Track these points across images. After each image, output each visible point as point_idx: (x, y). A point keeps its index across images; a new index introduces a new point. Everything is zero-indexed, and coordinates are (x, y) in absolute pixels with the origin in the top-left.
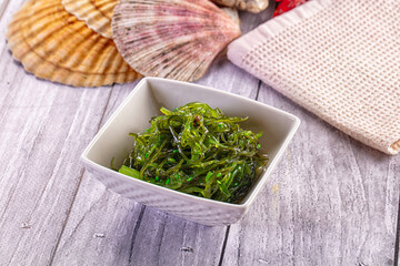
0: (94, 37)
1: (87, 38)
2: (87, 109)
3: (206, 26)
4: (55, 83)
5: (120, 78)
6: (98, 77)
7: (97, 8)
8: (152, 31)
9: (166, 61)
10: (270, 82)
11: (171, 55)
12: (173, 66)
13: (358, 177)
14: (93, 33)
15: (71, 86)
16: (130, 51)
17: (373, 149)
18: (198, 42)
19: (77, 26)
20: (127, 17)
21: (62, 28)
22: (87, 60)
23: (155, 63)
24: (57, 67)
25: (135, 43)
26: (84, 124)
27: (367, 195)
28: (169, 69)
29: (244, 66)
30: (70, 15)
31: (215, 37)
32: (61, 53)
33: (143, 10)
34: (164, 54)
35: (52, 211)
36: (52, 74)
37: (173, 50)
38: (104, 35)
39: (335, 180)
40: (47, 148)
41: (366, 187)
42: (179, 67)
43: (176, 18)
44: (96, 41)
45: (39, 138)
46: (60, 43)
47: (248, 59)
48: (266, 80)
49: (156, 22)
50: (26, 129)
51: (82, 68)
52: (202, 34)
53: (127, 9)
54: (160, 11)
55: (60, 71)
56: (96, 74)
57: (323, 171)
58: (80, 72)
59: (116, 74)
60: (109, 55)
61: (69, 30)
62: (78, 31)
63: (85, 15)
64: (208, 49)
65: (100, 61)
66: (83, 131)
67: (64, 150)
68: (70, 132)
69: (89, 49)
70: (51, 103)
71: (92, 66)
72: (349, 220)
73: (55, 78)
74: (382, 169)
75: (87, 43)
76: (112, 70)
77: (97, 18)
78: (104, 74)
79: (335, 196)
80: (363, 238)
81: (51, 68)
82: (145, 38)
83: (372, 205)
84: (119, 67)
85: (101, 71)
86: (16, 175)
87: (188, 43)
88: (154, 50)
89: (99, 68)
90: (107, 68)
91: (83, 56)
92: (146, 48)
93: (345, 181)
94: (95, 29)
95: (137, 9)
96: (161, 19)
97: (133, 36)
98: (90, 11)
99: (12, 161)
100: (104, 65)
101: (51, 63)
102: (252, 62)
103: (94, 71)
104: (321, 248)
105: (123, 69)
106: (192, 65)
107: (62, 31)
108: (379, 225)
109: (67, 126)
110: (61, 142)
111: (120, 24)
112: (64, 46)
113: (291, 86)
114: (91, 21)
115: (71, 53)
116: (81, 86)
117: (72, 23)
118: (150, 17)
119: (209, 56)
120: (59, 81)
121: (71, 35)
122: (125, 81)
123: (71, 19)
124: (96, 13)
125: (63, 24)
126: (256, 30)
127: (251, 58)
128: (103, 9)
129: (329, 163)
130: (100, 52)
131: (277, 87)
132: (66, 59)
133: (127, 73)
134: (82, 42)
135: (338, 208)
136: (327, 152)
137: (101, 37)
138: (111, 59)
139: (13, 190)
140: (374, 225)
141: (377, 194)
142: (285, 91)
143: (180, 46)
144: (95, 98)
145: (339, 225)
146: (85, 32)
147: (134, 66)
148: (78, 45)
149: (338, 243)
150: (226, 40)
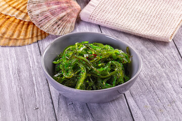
0: (22, 22)
1: (19, 23)
2: (32, 54)
3: (69, 7)
4: (11, 46)
5: (39, 38)
6: (30, 40)
7: (18, 10)
8: (48, 14)
9: (58, 25)
10: (105, 25)
11: (59, 22)
12: (62, 27)
13: (161, 54)
14: (20, 21)
15: (19, 46)
16: (42, 24)
17: (160, 42)
18: (68, 14)
19: (12, 19)
20: (35, 10)
21: (5, 22)
22: (23, 33)
23: (54, 28)
24: (10, 39)
25: (43, 21)
26: (35, 60)
27: (168, 60)
28: (61, 29)
29: (90, 21)
30: (6, 15)
31: (74, 11)
32: (9, 33)
33: (41, 6)
34: (56, 23)
35: (44, 99)
36: (9, 43)
37: (60, 20)
38: (26, 20)
39: (153, 57)
40: (25, 74)
41: (166, 57)
42: (64, 27)
43: (56, 6)
44: (23, 24)
45: (19, 71)
46: (7, 29)
47: (91, 17)
48: (102, 24)
49: (49, 9)
50: (11, 69)
51: (21, 37)
52: (69, 11)
53: (33, 7)
54: (48, 4)
55: (12, 41)
56: (29, 38)
57: (146, 55)
58: (21, 39)
59: (37, 36)
60: (31, 29)
61: (8, 22)
62: (13, 22)
63: (13, 14)
64: (73, 17)
65: (28, 33)
66: (36, 63)
67: (33, 73)
68: (31, 65)
69: (22, 28)
70: (15, 56)
71: (26, 35)
72: (167, 71)
73: (11, 44)
74: (168, 49)
75: (20, 26)
76: (35, 35)
77: (19, 14)
78: (32, 38)
79: (156, 64)
80: (176, 76)
81: (7, 40)
82: (46, 18)
83: (172, 63)
84: (37, 33)
85: (30, 36)
86: (18, 89)
87: (65, 16)
88: (52, 22)
89: (29, 35)
90: (32, 35)
91: (20, 32)
92: (48, 22)
93: (157, 57)
94: (21, 19)
95: (38, 6)
96: (50, 8)
97: (41, 18)
98: (15, 12)
99: (13, 84)
100: (31, 34)
101: (6, 38)
102: (93, 18)
103: (27, 37)
104: (163, 84)
105: (39, 34)
106: (69, 25)
107: (6, 23)
108: (180, 70)
109: (28, 63)
110: (30, 70)
111: (33, 14)
112: (10, 29)
113: (115, 24)
114: (17, 16)
115: (14, 32)
116: (24, 45)
117: (9, 18)
118: (45, 8)
119: (74, 20)
120: (13, 45)
121: (11, 24)
122: (42, 38)
123: (7, 17)
124: (18, 12)
125: (4, 20)
126: (88, 4)
127: (93, 17)
128: (21, 9)
129: (146, 51)
130: (27, 28)
131: (109, 26)
132: (13, 35)
133: (41, 35)
134: (17, 26)
135: (160, 68)
136: (143, 47)
137: (25, 22)
138: (33, 30)
139: (21, 95)
140: (178, 71)
141: (172, 58)
142: (113, 27)
143: (62, 18)
144: (33, 49)
145: (164, 74)
146: (17, 21)
147: (45, 31)
148: (16, 27)
149: (168, 81)
150: (78, 11)
